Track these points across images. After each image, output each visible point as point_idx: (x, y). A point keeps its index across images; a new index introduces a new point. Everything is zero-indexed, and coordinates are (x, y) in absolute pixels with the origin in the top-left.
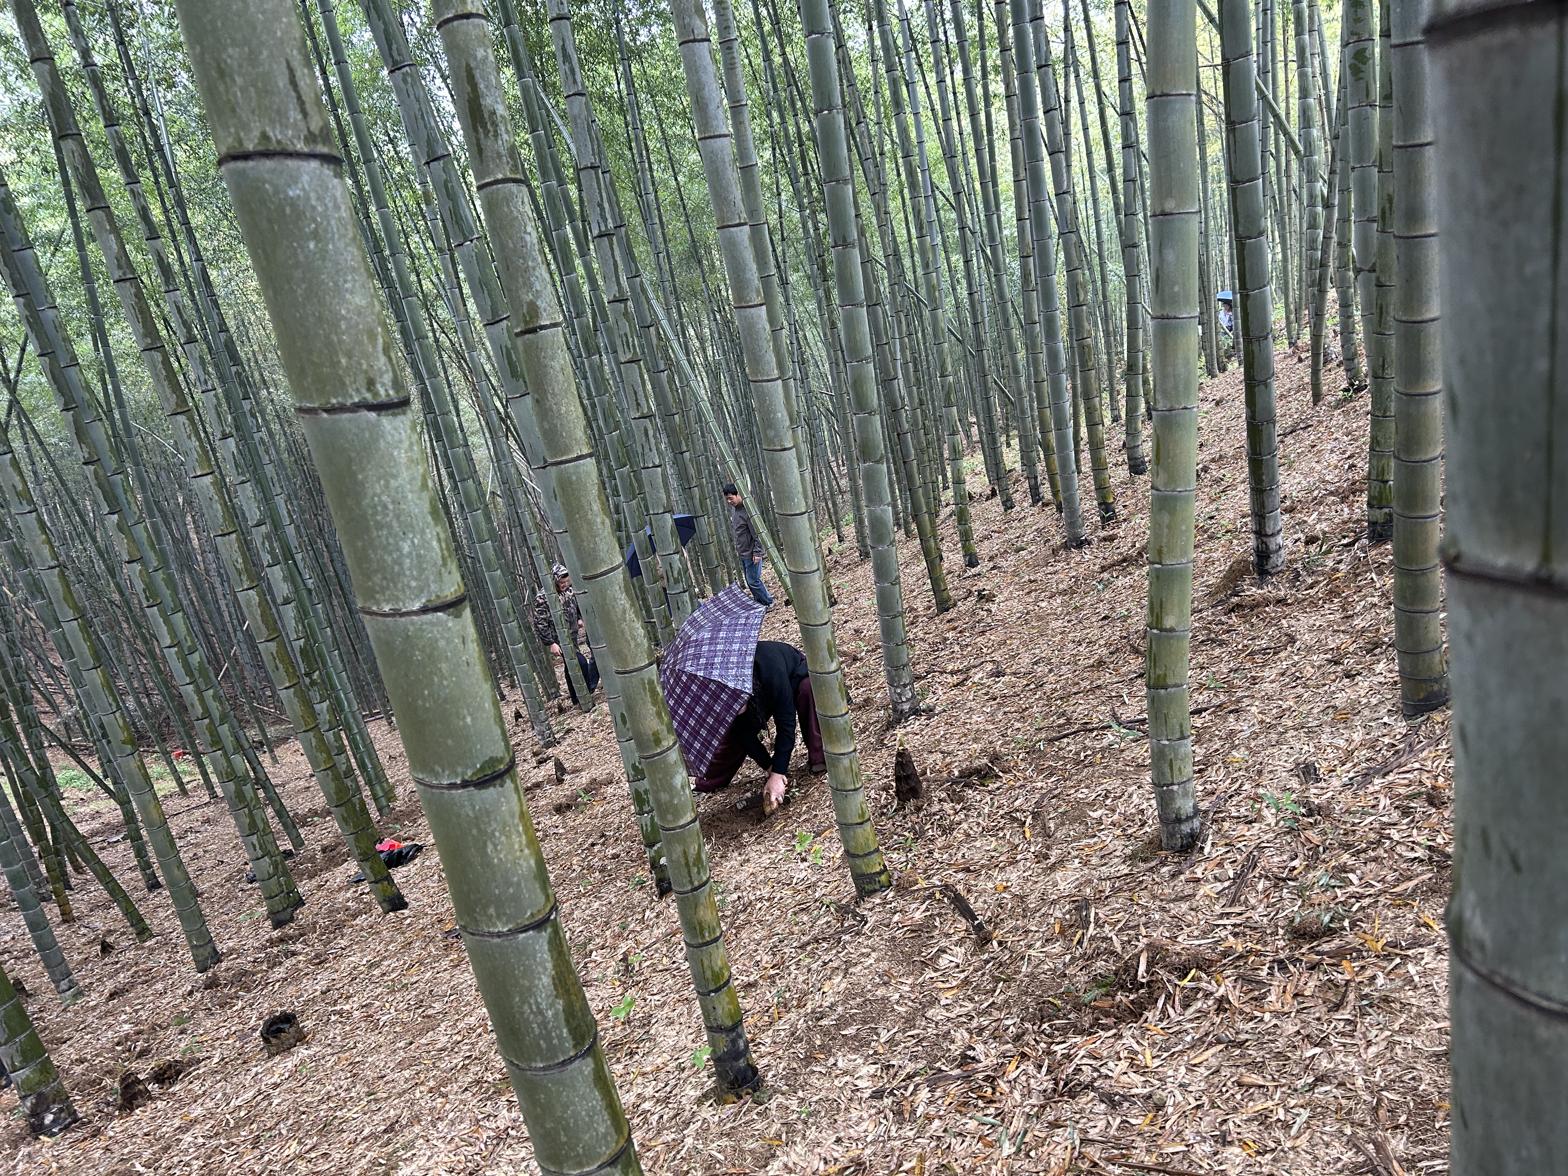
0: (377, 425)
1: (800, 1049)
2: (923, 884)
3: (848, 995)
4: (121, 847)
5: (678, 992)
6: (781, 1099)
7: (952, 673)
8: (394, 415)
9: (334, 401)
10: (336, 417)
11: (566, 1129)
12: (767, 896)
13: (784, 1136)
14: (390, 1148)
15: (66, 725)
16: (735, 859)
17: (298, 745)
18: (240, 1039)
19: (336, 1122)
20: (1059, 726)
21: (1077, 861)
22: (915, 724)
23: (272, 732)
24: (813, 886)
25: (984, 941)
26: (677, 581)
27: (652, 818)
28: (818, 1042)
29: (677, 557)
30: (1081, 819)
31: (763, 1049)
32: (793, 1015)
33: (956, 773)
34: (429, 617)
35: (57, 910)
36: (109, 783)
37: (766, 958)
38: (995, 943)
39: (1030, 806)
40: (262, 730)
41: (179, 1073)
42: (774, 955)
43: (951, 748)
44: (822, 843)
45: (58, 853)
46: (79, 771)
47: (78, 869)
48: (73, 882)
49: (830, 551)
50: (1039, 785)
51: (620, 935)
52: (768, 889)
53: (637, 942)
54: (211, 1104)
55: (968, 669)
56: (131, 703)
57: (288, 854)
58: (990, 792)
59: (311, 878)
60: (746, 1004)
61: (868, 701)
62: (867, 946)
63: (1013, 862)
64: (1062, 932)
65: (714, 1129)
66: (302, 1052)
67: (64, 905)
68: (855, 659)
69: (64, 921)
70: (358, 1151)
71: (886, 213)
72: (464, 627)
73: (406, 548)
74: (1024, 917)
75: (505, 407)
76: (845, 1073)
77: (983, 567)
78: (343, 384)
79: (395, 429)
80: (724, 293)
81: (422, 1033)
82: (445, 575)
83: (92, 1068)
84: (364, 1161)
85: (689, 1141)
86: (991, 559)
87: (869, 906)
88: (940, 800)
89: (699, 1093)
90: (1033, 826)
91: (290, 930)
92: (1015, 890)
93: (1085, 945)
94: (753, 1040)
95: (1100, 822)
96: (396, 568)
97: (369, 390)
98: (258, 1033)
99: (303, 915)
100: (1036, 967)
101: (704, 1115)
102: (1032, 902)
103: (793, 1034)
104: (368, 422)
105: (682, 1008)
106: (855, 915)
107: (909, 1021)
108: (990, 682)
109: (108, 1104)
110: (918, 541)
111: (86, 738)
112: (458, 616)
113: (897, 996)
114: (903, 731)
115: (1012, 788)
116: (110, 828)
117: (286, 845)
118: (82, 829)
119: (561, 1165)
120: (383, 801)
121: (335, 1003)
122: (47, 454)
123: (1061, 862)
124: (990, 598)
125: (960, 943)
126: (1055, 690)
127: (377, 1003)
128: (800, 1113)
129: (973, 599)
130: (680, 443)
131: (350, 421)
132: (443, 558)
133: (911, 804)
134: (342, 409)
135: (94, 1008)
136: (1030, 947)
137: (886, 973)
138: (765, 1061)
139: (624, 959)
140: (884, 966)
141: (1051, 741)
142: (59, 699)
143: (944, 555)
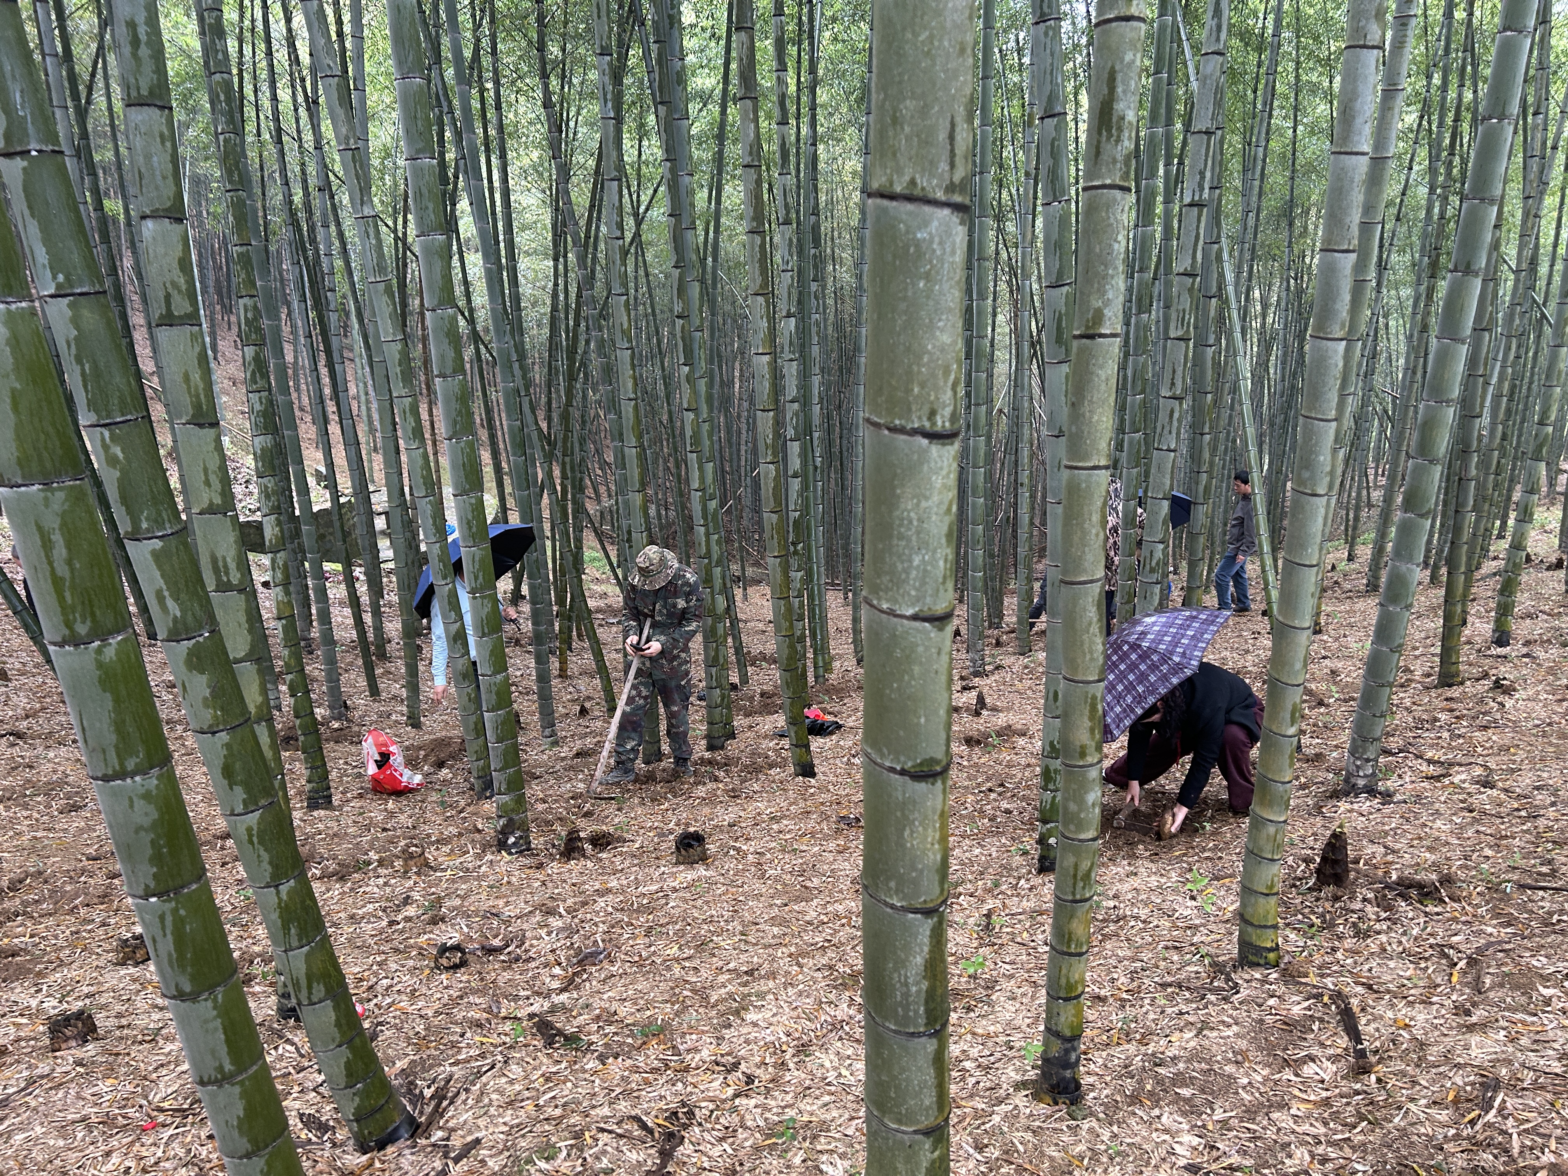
0: (926, 451)
1: (1130, 1085)
2: (1313, 980)
3: (1194, 1056)
4: (614, 629)
5: (1028, 971)
6: (1094, 1124)
7: (1430, 762)
8: (944, 445)
9: (897, 422)
10: (896, 436)
11: (897, 1087)
12: (1143, 917)
13: (1086, 1162)
14: (746, 990)
15: (602, 513)
16: (1122, 867)
17: (768, 591)
18: (659, 835)
19: (711, 945)
20: (1539, 874)
21: (1503, 1033)
22: (1365, 804)
23: (750, 571)
24: (1195, 928)
25: (1361, 1069)
26: (1152, 570)
27: (1054, 797)
28: (1149, 1087)
29: (1161, 546)
30: (1527, 989)
31: (1092, 1066)
32: (1132, 1048)
33: (1394, 877)
34: (917, 624)
35: (557, 665)
36: (619, 572)
37: (1123, 979)
38: (1373, 1078)
39: (1469, 949)
40: (743, 569)
41: (609, 844)
42: (1133, 980)
43: (1398, 846)
44: (1219, 889)
45: (570, 619)
46: (600, 554)
47: (580, 636)
48: (574, 645)
49: (1334, 567)
50: (1489, 930)
51: (990, 891)
52: (1146, 911)
53: (1004, 905)
54: (625, 882)
55: (1451, 765)
56: (652, 511)
57: (734, 687)
58: (1426, 914)
59: (746, 715)
60: (1090, 1014)
61: (1319, 757)
62: (1230, 1016)
63: (1427, 1002)
64: (1456, 1101)
65: (1023, 1120)
66: (701, 871)
67: (563, 662)
68: (1321, 703)
69: (560, 676)
70: (722, 978)
71: (1536, 216)
72: (943, 640)
73: (917, 561)
74: (1418, 1066)
75: (1039, 332)
76: (1166, 1131)
77: (1513, 650)
78: (910, 410)
79: (940, 457)
80: (1308, 260)
81: (798, 899)
82: (942, 591)
83: (549, 810)
84: (723, 991)
85: (996, 1119)
86: (1527, 643)
87: (1247, 977)
88: (1365, 900)
89: (1019, 1078)
90: (1464, 973)
91: (718, 756)
92: (1419, 1033)
93: (1478, 1127)
94: (1085, 1053)
95: (1548, 1002)
96: (903, 576)
97: (929, 419)
98: (671, 837)
99: (732, 747)
100: (1413, 1124)
101: (1017, 1102)
102: (1433, 1054)
103: (1126, 1067)
104: (920, 446)
105: (1026, 988)
106: (1228, 979)
107: (1250, 1113)
108: (1473, 788)
109: (554, 846)
110: (1443, 592)
111: (613, 530)
112: (941, 629)
113: (1245, 1081)
114: (1348, 806)
115: (1455, 920)
116: (610, 610)
117: (735, 678)
118: (591, 603)
119: (884, 1113)
120: (821, 670)
121: (736, 840)
122: (648, 282)
123: (1483, 1027)
124: (1509, 691)
125: (1334, 1059)
126: (1550, 829)
127: (769, 856)
128: (1109, 1148)
129: (1487, 683)
130: (1204, 423)
131: (905, 441)
132: (945, 577)
133: (1329, 890)
134: (902, 430)
135: (563, 759)
136: (1412, 1100)
137: (1241, 1052)
138: (1091, 1080)
139: (988, 916)
140: (1243, 1044)
141: (1522, 887)
142: (602, 489)
143: (1470, 619)
